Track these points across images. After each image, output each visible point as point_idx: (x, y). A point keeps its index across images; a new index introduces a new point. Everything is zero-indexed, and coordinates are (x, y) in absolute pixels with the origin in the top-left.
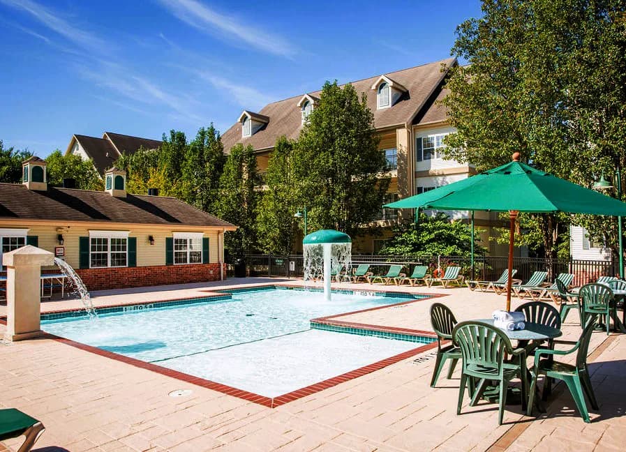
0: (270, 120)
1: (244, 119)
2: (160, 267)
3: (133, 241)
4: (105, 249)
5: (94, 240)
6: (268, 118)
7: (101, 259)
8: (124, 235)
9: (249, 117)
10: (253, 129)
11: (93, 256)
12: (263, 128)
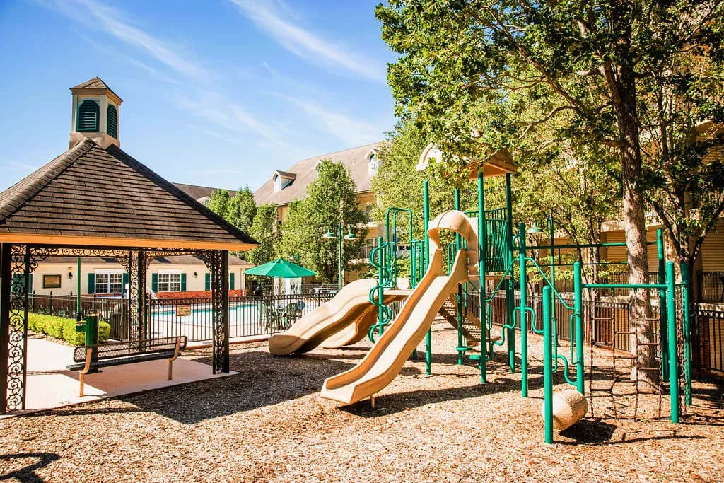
0: (297, 177)
1: (276, 177)
2: (201, 292)
3: (184, 276)
4: (167, 280)
5: (160, 276)
6: (295, 175)
7: (165, 287)
8: (179, 272)
9: (279, 176)
10: (282, 184)
11: (160, 284)
12: (290, 184)
